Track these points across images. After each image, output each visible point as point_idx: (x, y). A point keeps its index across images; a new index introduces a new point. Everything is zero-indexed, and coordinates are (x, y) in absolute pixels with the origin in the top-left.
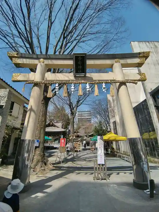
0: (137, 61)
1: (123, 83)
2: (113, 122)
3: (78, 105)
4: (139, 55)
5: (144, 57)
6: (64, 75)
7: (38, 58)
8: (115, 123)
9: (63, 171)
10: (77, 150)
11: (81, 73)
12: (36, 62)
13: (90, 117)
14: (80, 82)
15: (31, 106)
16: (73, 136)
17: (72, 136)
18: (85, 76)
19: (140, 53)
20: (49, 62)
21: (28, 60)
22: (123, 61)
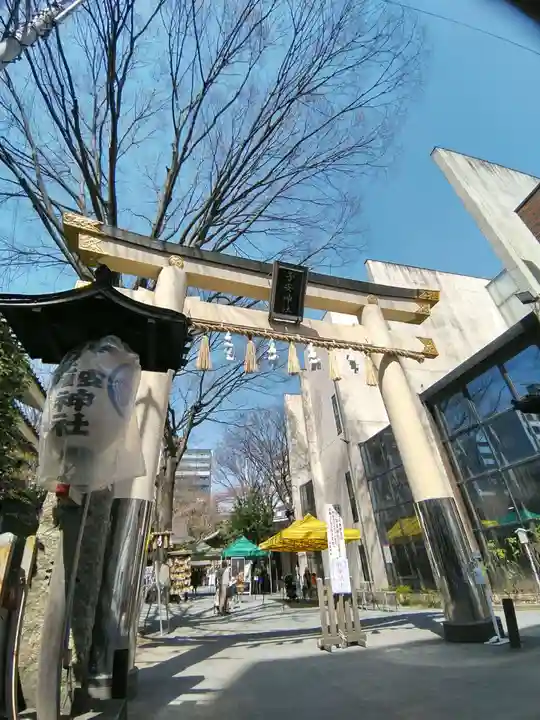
0: (413, 307)
1: (391, 356)
2: (301, 487)
3: (194, 421)
4: (418, 295)
5: (426, 301)
6: (239, 312)
7: (164, 252)
8: (309, 488)
9: (194, 647)
10: (176, 593)
11: (288, 313)
12: (157, 260)
13: (207, 473)
14: (292, 337)
15: (150, 391)
16: (166, 538)
17: (163, 536)
18: (297, 324)
19: (418, 292)
20: (200, 269)
21: (132, 251)
22: (385, 303)
